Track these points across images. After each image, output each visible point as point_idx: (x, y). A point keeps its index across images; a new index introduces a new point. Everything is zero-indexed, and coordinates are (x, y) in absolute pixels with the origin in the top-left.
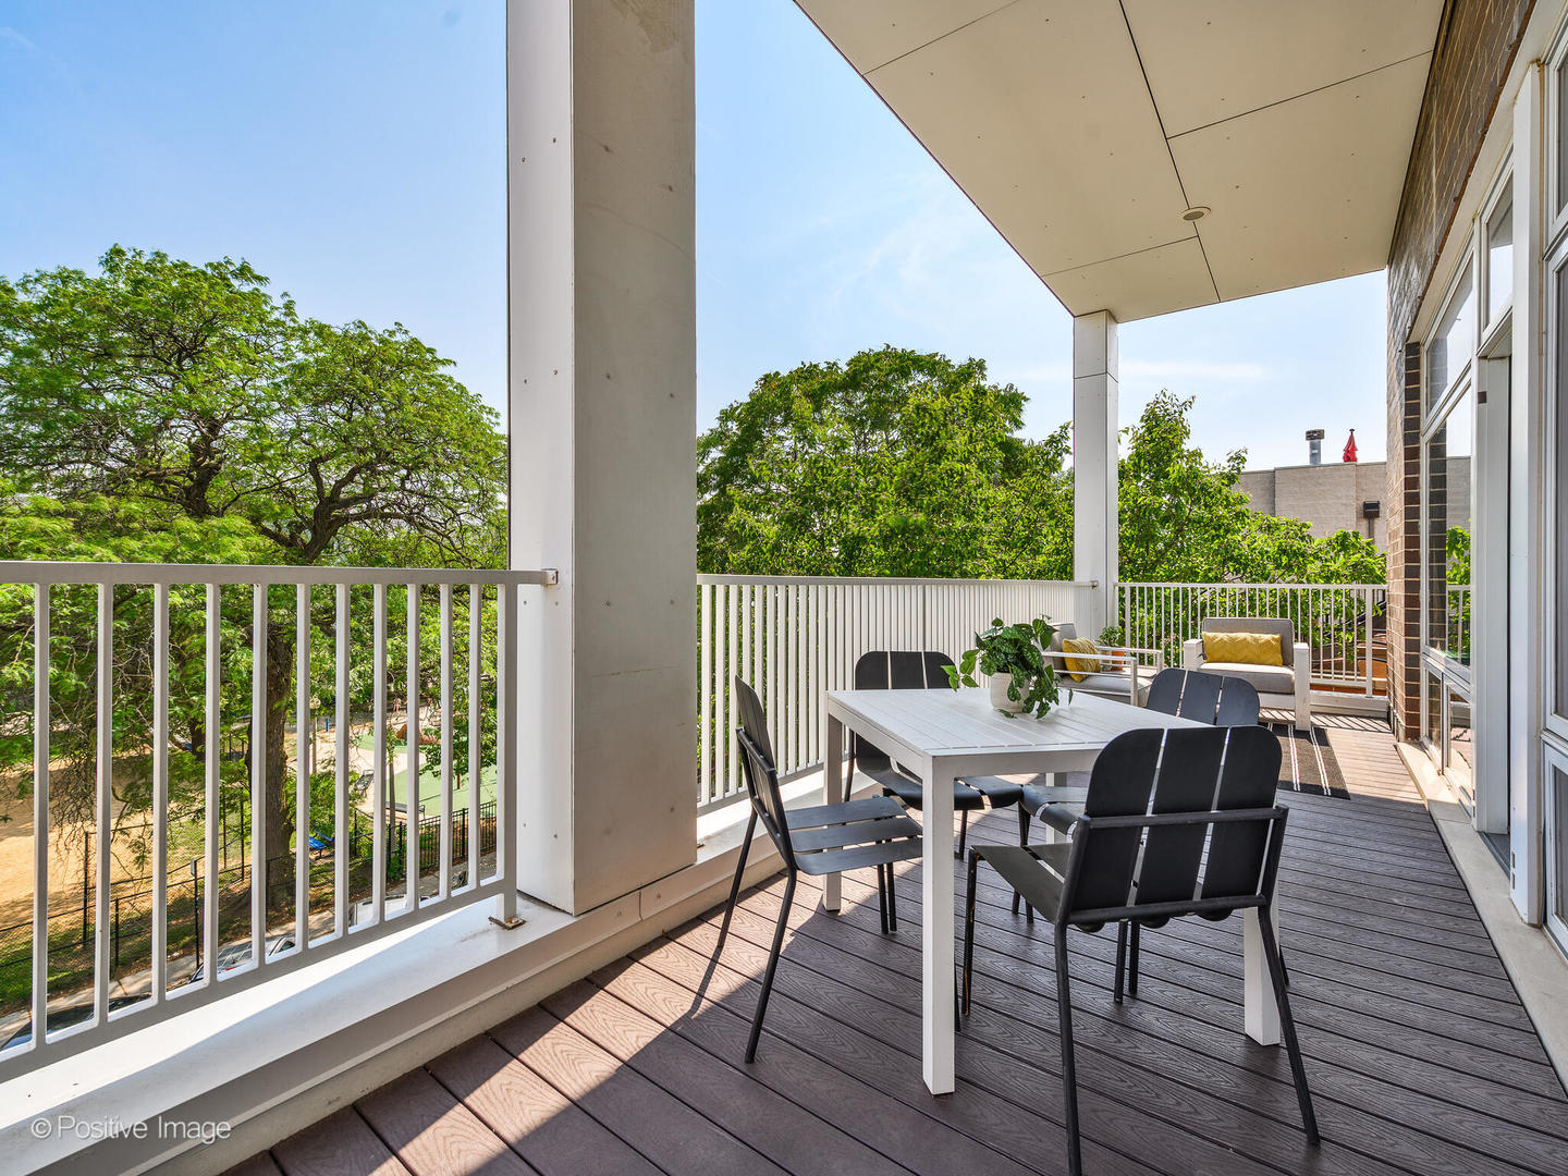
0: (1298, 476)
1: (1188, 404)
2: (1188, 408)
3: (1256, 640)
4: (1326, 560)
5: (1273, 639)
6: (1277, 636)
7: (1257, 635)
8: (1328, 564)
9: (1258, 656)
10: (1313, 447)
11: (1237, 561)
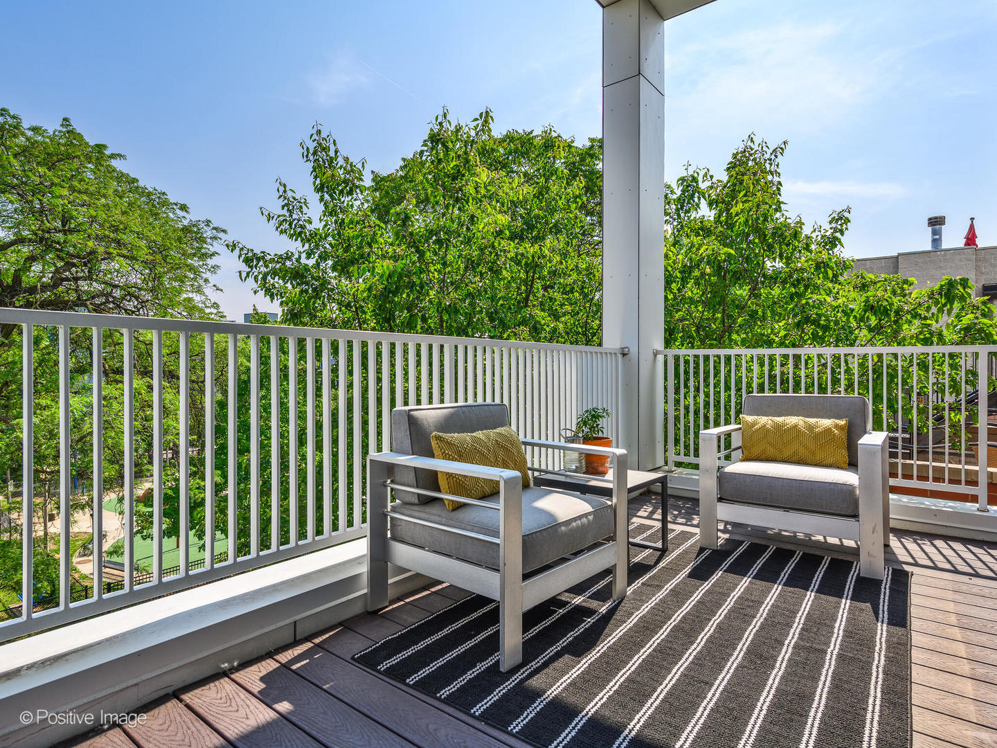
0: (920, 260)
1: (780, 150)
2: (779, 154)
3: (811, 428)
4: (926, 318)
5: (836, 426)
6: (842, 422)
7: (812, 421)
8: (928, 322)
9: (813, 454)
10: (934, 233)
11: (815, 322)
